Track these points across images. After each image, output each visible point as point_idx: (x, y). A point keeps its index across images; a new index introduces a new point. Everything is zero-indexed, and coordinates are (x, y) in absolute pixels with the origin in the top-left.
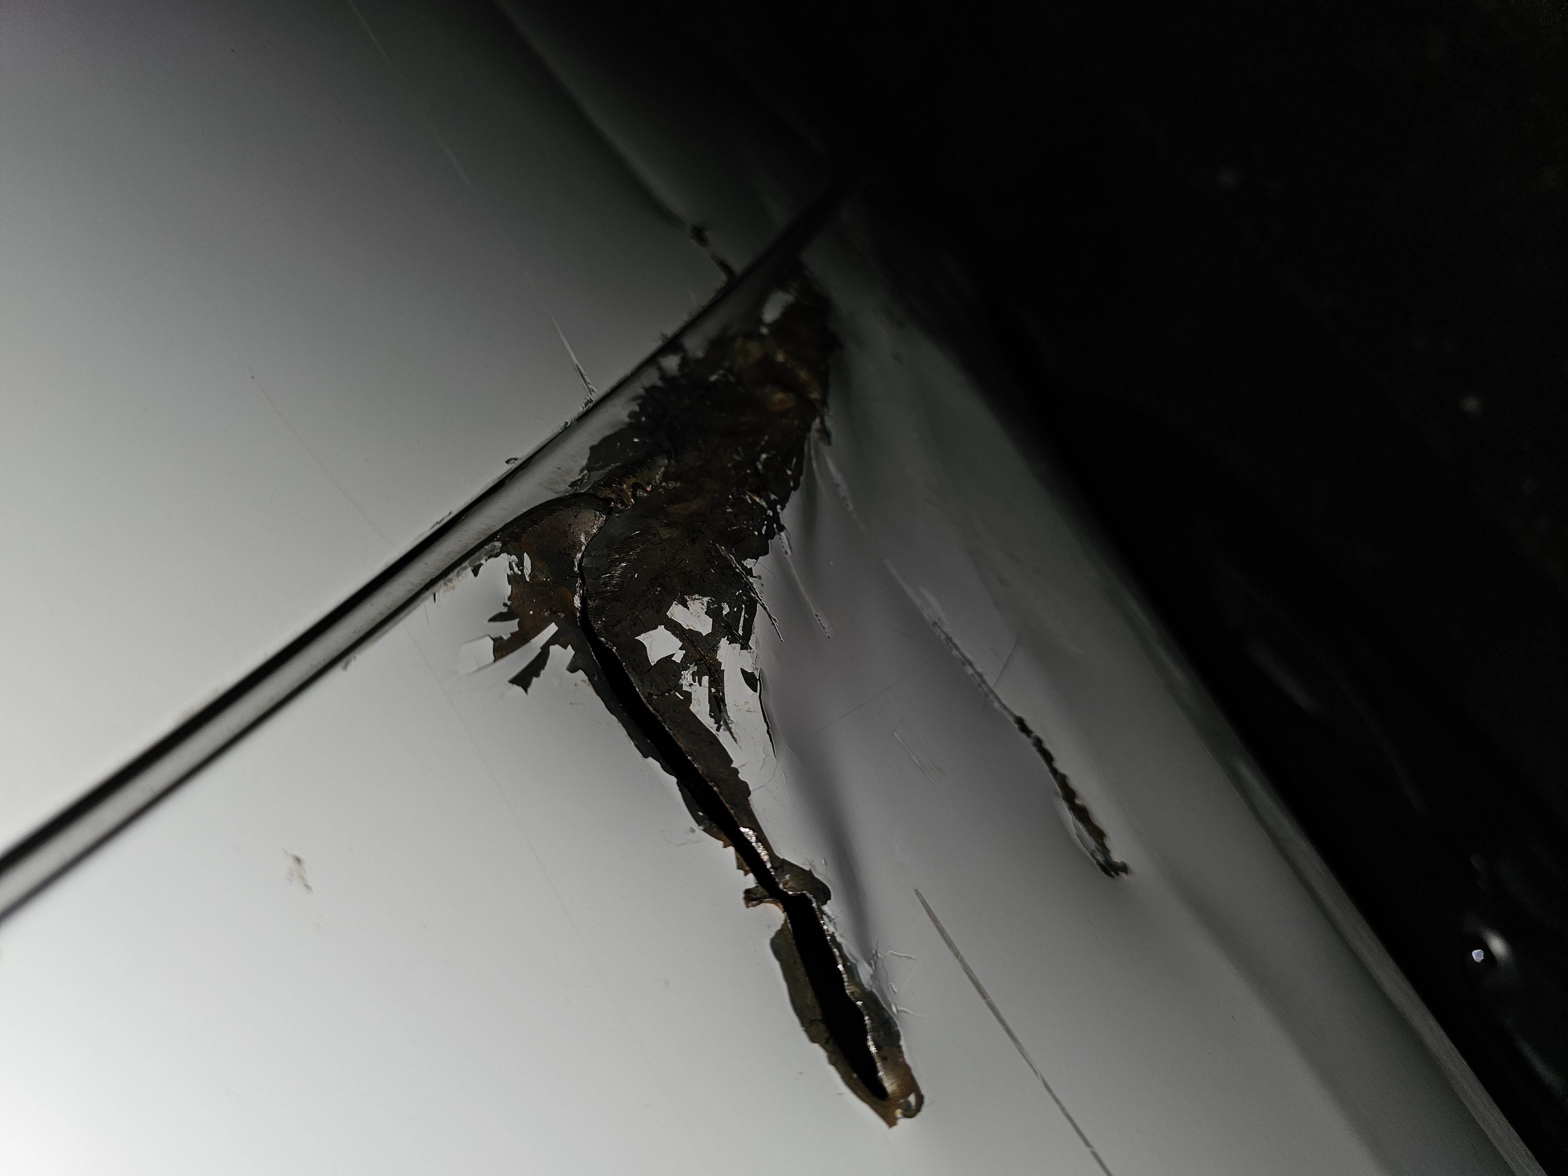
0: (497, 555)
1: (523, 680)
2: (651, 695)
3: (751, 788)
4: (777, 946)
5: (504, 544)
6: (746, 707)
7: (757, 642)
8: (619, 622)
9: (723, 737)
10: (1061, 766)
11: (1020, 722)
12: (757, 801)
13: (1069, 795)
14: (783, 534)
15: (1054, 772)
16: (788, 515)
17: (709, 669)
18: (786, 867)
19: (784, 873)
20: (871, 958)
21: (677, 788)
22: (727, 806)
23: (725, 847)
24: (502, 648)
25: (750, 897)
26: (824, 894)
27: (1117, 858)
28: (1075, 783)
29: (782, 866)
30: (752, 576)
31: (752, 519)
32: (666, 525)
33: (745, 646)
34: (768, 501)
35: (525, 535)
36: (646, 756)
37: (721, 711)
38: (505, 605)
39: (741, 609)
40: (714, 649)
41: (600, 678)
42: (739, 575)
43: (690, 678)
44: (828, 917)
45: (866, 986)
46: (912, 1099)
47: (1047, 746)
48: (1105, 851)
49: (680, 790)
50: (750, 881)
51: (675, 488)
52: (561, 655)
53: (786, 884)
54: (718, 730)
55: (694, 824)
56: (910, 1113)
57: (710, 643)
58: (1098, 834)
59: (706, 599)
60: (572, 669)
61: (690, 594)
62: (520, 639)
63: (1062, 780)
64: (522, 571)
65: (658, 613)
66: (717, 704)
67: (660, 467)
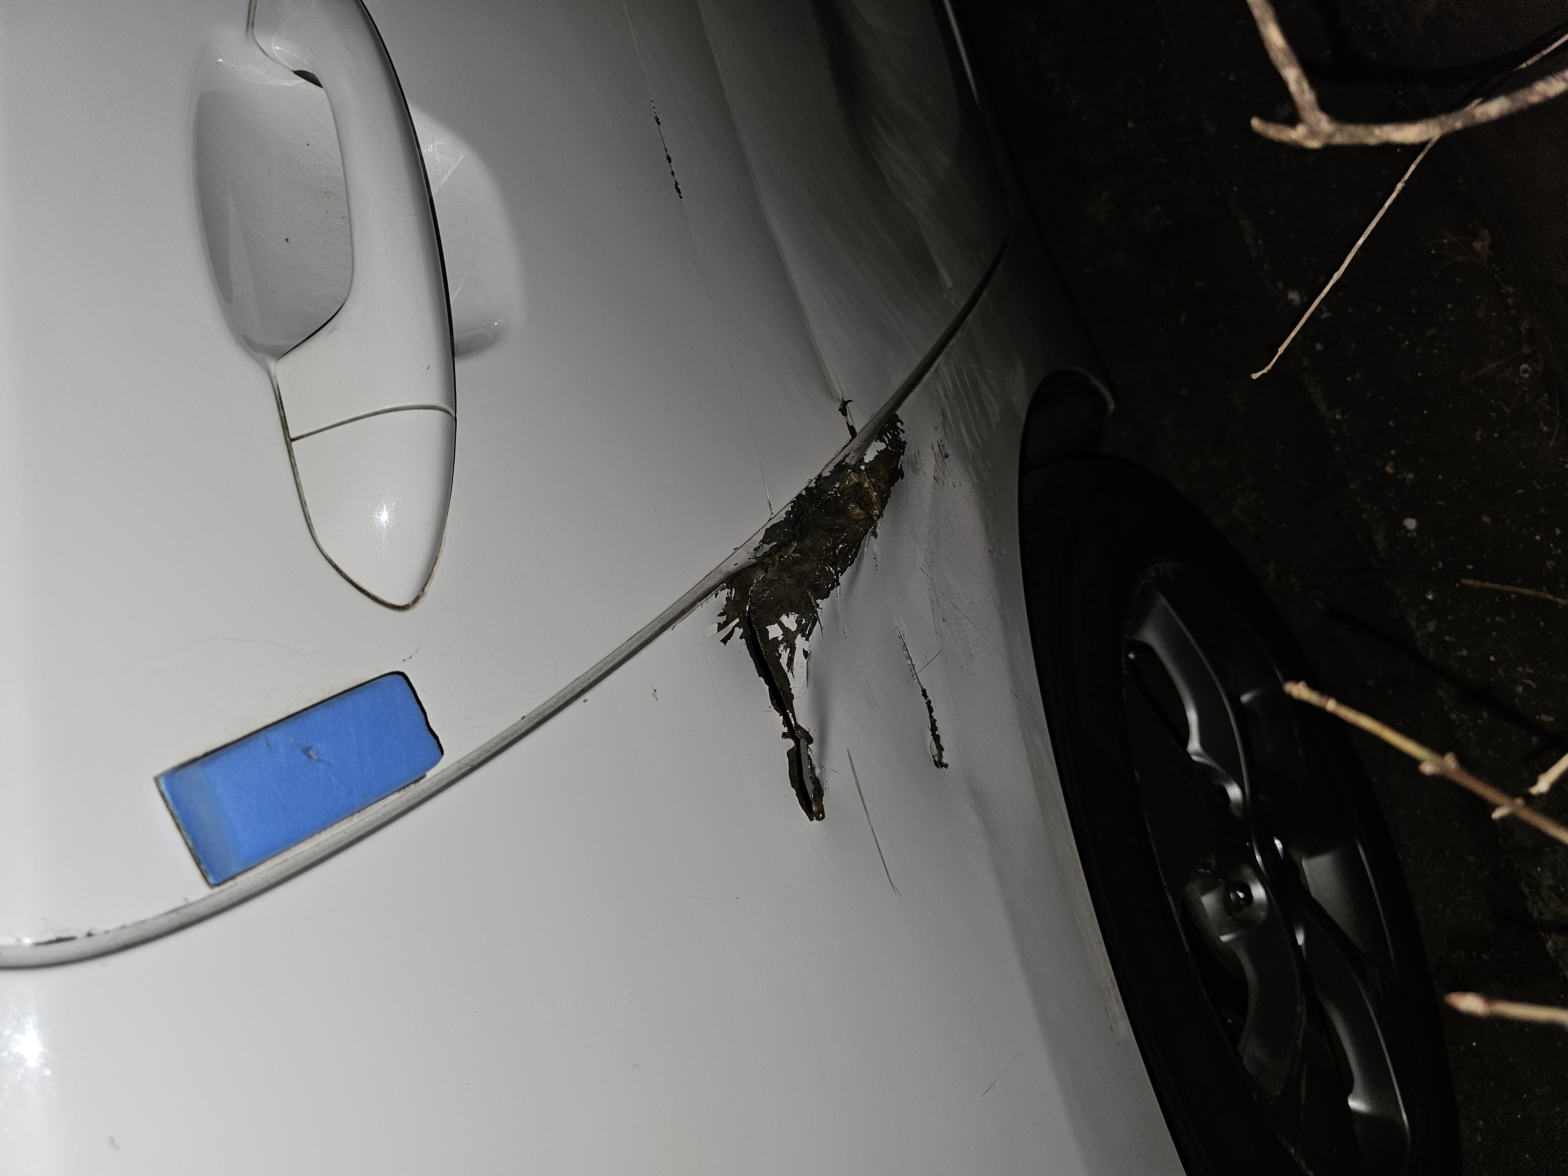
0: (724, 589)
1: (724, 641)
2: (766, 652)
3: (794, 697)
4: (789, 753)
5: (727, 585)
6: (801, 665)
7: (812, 638)
8: (761, 619)
9: (789, 675)
10: (935, 715)
11: (924, 691)
12: (795, 702)
13: (934, 729)
14: (838, 587)
15: (931, 717)
16: (842, 579)
17: (791, 646)
18: (800, 728)
19: (798, 730)
20: (822, 768)
21: (768, 691)
22: (785, 702)
23: (780, 715)
24: (721, 627)
25: (784, 735)
26: (810, 740)
27: (944, 761)
28: (938, 724)
29: (798, 727)
30: (818, 608)
31: (826, 580)
32: (788, 577)
33: (807, 639)
34: (835, 569)
35: (734, 581)
36: (760, 676)
37: (791, 664)
38: (723, 609)
39: (809, 622)
40: (795, 638)
41: (750, 642)
42: (813, 607)
43: (783, 648)
44: (810, 749)
45: (816, 774)
46: (821, 815)
47: (932, 704)
48: (941, 756)
49: (769, 692)
50: (786, 730)
51: (797, 557)
52: (739, 631)
53: (798, 733)
54: (788, 672)
55: (771, 705)
56: (818, 819)
57: (794, 635)
59: (797, 615)
60: (741, 638)
61: (791, 612)
62: (726, 623)
63: (933, 722)
64: (731, 595)
65: (777, 618)
66: (791, 660)
67: (793, 547)
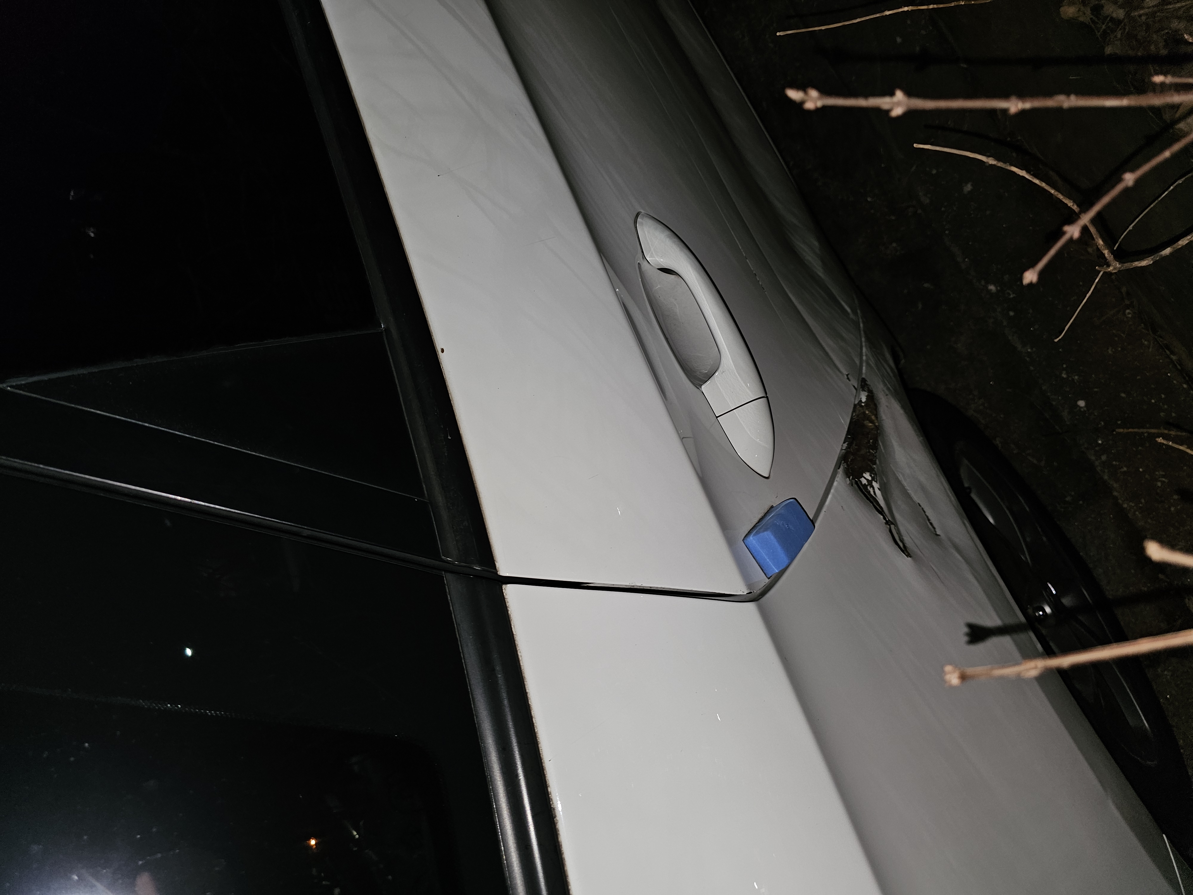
2: (865, 490)
4: (889, 531)
6: (879, 494)
7: (878, 481)
8: (856, 476)
10: (927, 514)
12: (883, 508)
13: (929, 520)
14: (878, 460)
15: (926, 515)
17: (872, 486)
21: (872, 505)
22: (879, 509)
27: (938, 533)
28: (930, 518)
30: (875, 469)
31: (872, 457)
33: (876, 482)
34: (873, 451)
36: (866, 500)
37: (875, 494)
39: (874, 475)
40: (872, 483)
41: (857, 488)
42: (873, 468)
43: (869, 487)
47: (925, 510)
48: (936, 532)
51: (858, 448)
54: (875, 497)
55: (876, 512)
56: (911, 558)
57: (871, 481)
58: (934, 528)
59: (869, 473)
60: (853, 486)
61: (866, 471)
63: (927, 517)
64: (844, 467)
65: (862, 475)
66: (874, 492)
